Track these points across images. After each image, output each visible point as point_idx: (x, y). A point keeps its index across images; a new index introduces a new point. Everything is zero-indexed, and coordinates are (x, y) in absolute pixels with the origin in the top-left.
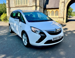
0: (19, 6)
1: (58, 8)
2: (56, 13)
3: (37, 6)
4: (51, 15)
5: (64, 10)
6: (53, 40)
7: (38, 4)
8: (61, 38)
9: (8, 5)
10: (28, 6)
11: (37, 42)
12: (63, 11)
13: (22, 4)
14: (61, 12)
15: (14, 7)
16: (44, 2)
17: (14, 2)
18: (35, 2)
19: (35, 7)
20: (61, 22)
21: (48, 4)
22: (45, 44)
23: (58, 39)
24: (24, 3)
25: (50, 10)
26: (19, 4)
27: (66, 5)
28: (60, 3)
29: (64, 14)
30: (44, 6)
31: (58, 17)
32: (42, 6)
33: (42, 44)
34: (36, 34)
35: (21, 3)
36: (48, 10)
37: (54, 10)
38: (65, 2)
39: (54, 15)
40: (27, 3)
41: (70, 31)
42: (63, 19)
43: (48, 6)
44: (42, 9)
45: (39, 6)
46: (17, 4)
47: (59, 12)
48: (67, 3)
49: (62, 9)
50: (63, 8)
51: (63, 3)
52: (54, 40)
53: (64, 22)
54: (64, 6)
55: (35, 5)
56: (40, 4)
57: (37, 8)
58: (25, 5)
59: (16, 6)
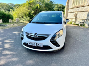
6: (28, 44)
9: (67, 7)
15: (72, 8)
23: (36, 46)
26: (76, 4)
35: (78, 3)
52: (30, 45)
58: (83, 4)
59: (74, 6)
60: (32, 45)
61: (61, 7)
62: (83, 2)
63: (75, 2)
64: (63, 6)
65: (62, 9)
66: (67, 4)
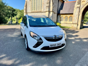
0: (34, 11)
1: (72, 14)
2: (70, 19)
3: (50, 12)
4: (65, 21)
5: (79, 15)
6: (50, 47)
7: (51, 10)
8: (61, 45)
9: (26, 11)
10: (42, 11)
11: (34, 47)
12: (78, 17)
13: (37, 10)
14: (75, 18)
15: (30, 12)
16: (58, 7)
17: (30, 8)
18: (48, 7)
19: (48, 12)
20: (75, 28)
21: (62, 9)
22: (41, 49)
23: (57, 46)
24: (39, 9)
25: (64, 16)
26: (34, 9)
27: (81, 11)
28: (74, 8)
29: (79, 20)
30: (58, 11)
31: (71, 22)
32: (56, 12)
33: (38, 49)
34: (33, 39)
35: (36, 8)
36: (61, 16)
37: (68, 16)
38: (81, 7)
39: (67, 21)
40: (41, 9)
41: (80, 39)
42: (77, 25)
43: (61, 12)
44: (56, 15)
45: (52, 11)
46: (33, 10)
47: (73, 18)
48: (83, 8)
49: (76, 14)
50: (78, 13)
51: (78, 9)
52: (52, 47)
53: (78, 28)
54: (79, 11)
55: (48, 10)
56: (53, 10)
57: (50, 13)
58: (40, 10)
59: (32, 11)
60: (53, 46)
61: (11, 9)
62: (40, 8)
63: (33, 7)
64: (12, 8)
65: (12, 11)
66: (25, 8)
